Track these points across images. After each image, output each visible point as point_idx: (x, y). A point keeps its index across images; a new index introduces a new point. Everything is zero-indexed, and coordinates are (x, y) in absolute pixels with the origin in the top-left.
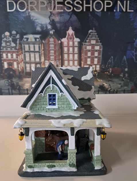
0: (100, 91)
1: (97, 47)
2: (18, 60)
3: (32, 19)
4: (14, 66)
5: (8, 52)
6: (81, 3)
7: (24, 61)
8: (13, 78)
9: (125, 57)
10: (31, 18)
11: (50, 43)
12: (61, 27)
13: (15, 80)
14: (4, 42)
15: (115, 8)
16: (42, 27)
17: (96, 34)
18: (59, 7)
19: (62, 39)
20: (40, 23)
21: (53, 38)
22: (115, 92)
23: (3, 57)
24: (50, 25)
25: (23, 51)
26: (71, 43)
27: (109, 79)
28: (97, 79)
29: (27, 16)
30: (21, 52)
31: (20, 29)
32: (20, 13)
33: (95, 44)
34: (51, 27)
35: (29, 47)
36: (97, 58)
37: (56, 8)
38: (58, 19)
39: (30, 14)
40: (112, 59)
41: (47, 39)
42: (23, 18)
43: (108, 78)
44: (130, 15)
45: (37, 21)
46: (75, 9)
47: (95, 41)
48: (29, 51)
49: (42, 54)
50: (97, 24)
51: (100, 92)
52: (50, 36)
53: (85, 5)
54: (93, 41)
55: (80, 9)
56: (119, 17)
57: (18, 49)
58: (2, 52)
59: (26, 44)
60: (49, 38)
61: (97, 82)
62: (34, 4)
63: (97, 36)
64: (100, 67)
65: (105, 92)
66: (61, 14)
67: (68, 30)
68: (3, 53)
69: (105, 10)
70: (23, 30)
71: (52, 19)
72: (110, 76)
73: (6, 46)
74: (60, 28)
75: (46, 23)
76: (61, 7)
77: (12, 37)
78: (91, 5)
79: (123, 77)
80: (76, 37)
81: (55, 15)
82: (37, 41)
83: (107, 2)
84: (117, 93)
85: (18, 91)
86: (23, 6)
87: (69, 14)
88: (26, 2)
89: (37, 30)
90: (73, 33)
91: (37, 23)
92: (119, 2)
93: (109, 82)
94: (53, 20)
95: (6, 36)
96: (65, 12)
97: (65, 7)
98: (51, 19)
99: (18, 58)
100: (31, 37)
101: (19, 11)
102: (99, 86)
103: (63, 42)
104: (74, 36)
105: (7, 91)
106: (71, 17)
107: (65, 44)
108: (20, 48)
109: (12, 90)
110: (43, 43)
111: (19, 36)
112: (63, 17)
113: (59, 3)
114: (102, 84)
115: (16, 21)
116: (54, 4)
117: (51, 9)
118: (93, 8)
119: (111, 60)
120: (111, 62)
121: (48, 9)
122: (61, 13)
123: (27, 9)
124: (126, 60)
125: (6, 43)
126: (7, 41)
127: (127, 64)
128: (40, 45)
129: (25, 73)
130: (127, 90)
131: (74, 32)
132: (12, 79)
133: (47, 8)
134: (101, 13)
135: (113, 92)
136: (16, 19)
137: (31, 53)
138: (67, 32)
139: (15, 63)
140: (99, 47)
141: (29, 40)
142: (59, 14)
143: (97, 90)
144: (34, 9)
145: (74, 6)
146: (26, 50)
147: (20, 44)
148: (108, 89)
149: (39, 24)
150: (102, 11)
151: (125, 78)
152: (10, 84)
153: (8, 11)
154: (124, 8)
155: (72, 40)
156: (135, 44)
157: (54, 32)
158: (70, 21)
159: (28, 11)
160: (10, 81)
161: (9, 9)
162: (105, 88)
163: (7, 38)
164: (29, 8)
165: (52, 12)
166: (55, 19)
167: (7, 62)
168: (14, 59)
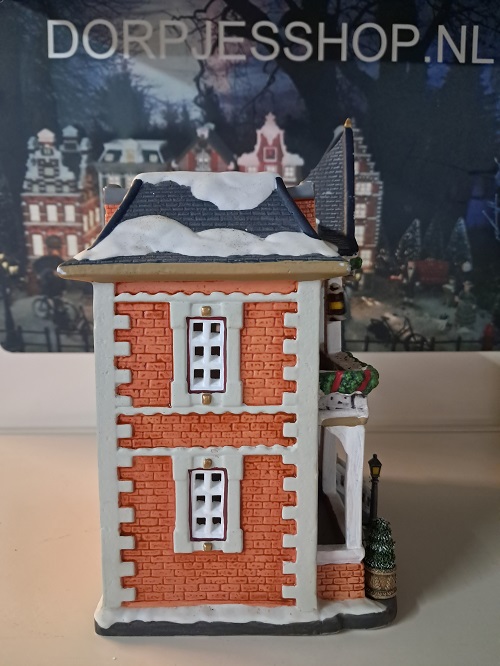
0: (374, 342)
1: (363, 185)
2: (81, 229)
3: (136, 87)
4: (67, 249)
5: (48, 201)
6: (309, 30)
8: (65, 292)
9: (462, 221)
10: (130, 82)
11: (197, 169)
12: (238, 113)
13: (69, 300)
14: (34, 165)
15: (430, 50)
16: (170, 115)
17: (361, 139)
18: (233, 44)
19: (240, 155)
20: (164, 99)
21: (209, 152)
22: (425, 347)
23: (28, 219)
24: (200, 105)
25: (102, 196)
27: (406, 299)
28: (363, 298)
29: (117, 77)
30: (92, 200)
31: (92, 121)
32: (91, 64)
33: (358, 176)
34: (202, 113)
35: (123, 182)
36: (363, 224)
37: (221, 47)
38: (229, 87)
39: (129, 67)
40: (418, 231)
41: (187, 156)
42: (102, 82)
43: (402, 296)
44: (482, 76)
45: (152, 92)
46: (287, 51)
47: (356, 164)
50: (364, 107)
51: (371, 345)
52: (197, 146)
53: (322, 41)
55: (303, 54)
56: (443, 82)
57: (85, 191)
58: (25, 199)
59: (111, 173)
60: (193, 151)
61: (362, 308)
62: (144, 35)
63: (365, 147)
64: (374, 258)
65: (390, 345)
66: (237, 69)
67: (261, 124)
68: (28, 204)
69: (394, 58)
70: (103, 124)
71: (205, 85)
72: (410, 290)
73: (42, 180)
74: (235, 117)
75: (184, 101)
76: (239, 44)
77: (62, 148)
78: (343, 41)
79: (456, 293)
80: (291, 150)
81: (218, 73)
82: (152, 163)
83: (400, 31)
84: (432, 348)
85: (79, 337)
86: (103, 39)
87: (265, 71)
88: (114, 25)
89: (151, 122)
90: (279, 136)
91: (153, 101)
92: (442, 30)
93: (404, 309)
94: (210, 91)
95: (43, 144)
96: (251, 62)
97: (253, 46)
98: (202, 87)
99: (81, 221)
100: (130, 149)
101: (88, 55)
102: (370, 323)
103: (244, 168)
104: (284, 148)
105: (41, 339)
106: (273, 79)
108: (89, 185)
109: (58, 333)
110: (173, 170)
111: (88, 145)
112: (244, 79)
113: (230, 31)
114: (378, 318)
115: (80, 91)
116: (213, 34)
117: (203, 52)
118: (350, 50)
119: (411, 232)
120: (414, 240)
121: (194, 50)
122: (238, 65)
123: (119, 51)
124: (465, 235)
125: (40, 170)
126: (44, 160)
127: (469, 246)
130: (468, 338)
131: (282, 133)
132: (61, 295)
133: (190, 49)
134: (378, 67)
135: (419, 345)
136: (80, 86)
138: (259, 132)
139: (72, 240)
140: (369, 185)
141: (123, 160)
142: (230, 70)
143: (363, 339)
144: (142, 52)
145: (283, 42)
147: (91, 171)
148: (400, 333)
149: (160, 101)
150: (382, 60)
151: (462, 298)
152: (52, 312)
153: (52, 55)
154: (459, 50)
155: (275, 160)
156: (497, 176)
157: (211, 132)
158: (268, 94)
159: (121, 57)
160: (51, 302)
161: (56, 51)
162: (392, 331)
163: (46, 152)
164: (126, 47)
165: (206, 64)
166: (215, 87)
167: (43, 236)
168: (69, 225)
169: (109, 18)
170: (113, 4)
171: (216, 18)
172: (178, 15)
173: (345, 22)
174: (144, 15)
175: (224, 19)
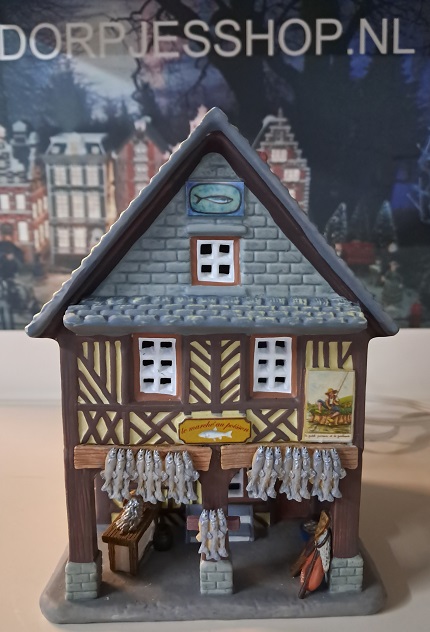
1: (291, 171)
2: (31, 217)
3: (78, 85)
4: (18, 236)
5: (1, 191)
6: (237, 27)
7: (51, 217)
8: (17, 275)
9: (387, 204)
10: (73, 79)
12: (172, 106)
13: (22, 282)
16: (110, 110)
17: (288, 128)
18: (166, 43)
19: (175, 145)
20: (104, 95)
21: (146, 143)
24: (138, 100)
25: (49, 186)
29: (61, 75)
30: (40, 190)
31: (39, 116)
32: (39, 64)
33: (286, 163)
34: (140, 107)
35: (68, 173)
37: (156, 46)
38: (163, 82)
39: (72, 66)
41: (125, 149)
42: (47, 81)
44: (403, 66)
45: (93, 88)
46: (217, 48)
47: (284, 153)
48: (68, 186)
49: (109, 196)
50: (290, 98)
52: (135, 138)
53: (250, 37)
54: (278, 151)
55: (232, 50)
56: (365, 73)
57: (34, 181)
59: (57, 164)
60: (131, 142)
62: (85, 36)
63: (292, 135)
66: (171, 65)
67: (194, 116)
69: (319, 51)
70: (49, 119)
71: (142, 81)
74: (170, 110)
75: (123, 96)
76: (173, 43)
77: (12, 142)
78: (269, 37)
79: (383, 273)
81: (153, 70)
82: (94, 155)
83: (323, 25)
87: (197, 66)
88: (58, 28)
89: (93, 117)
91: (94, 97)
92: (364, 23)
94: (146, 86)
96: (184, 59)
97: (185, 43)
98: (139, 83)
99: (31, 209)
100: (75, 142)
101: (35, 57)
106: (204, 74)
108: (38, 176)
109: (11, 312)
110: (114, 161)
111: (35, 139)
112: (178, 74)
113: (164, 31)
115: (27, 89)
116: (148, 34)
117: (139, 51)
118: (277, 45)
119: (338, 216)
120: (340, 223)
121: (131, 49)
122: (171, 62)
123: (63, 51)
124: (391, 217)
128: (104, 168)
129: (52, 257)
130: (395, 317)
132: (12, 276)
133: (127, 49)
134: (302, 60)
136: (27, 85)
137: (73, 193)
138: (192, 124)
139: (23, 227)
140: (297, 172)
141: (68, 152)
142: (164, 67)
144: (83, 51)
145: (213, 39)
146: (58, 183)
147: (40, 163)
149: (100, 97)
150: (307, 53)
151: (388, 277)
153: (2, 57)
154: (381, 41)
156: (421, 161)
157: (148, 125)
158: (200, 88)
159: (65, 58)
161: (6, 53)
164: (69, 48)
165: (143, 61)
166: (151, 83)
168: (20, 212)
169: (53, 22)
170: (57, 9)
171: (151, 18)
172: (115, 17)
173: (271, 18)
174: (85, 18)
175: (158, 19)
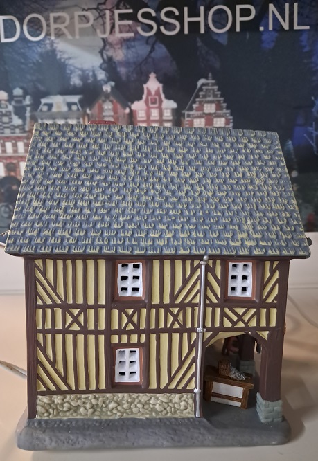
1: (218, 119)
3: (60, 59)
4: (19, 171)
5: (6, 140)
6: (177, 13)
9: (290, 142)
10: (56, 55)
11: (104, 114)
12: (130, 74)
15: (263, 22)
16: (84, 78)
17: (216, 87)
18: (125, 26)
19: (132, 102)
20: (79, 66)
21: (112, 101)
24: (104, 70)
26: (155, 114)
29: (47, 52)
31: (32, 84)
32: (30, 45)
33: (215, 113)
34: (106, 75)
37: (117, 29)
38: (123, 56)
39: (55, 45)
41: (97, 105)
42: (37, 57)
44: (301, 39)
45: (71, 62)
46: (162, 28)
47: (214, 106)
50: (217, 65)
52: (103, 98)
53: (187, 19)
54: (209, 105)
55: (174, 30)
56: (272, 45)
57: (30, 131)
59: (46, 118)
60: (100, 101)
62: (64, 23)
63: (219, 93)
66: (128, 43)
67: (146, 81)
69: (238, 29)
70: (39, 86)
71: (107, 55)
73: (1, 126)
74: (128, 77)
75: (93, 67)
76: (129, 25)
77: (13, 103)
78: (201, 19)
80: (168, 97)
81: (115, 47)
82: (73, 111)
83: (241, 9)
86: (36, 27)
87: (147, 43)
88: (44, 17)
89: (72, 83)
90: (159, 88)
91: (72, 68)
92: (272, 7)
94: (110, 59)
95: (1, 101)
96: (137, 37)
97: (138, 26)
98: (105, 57)
100: (59, 102)
101: (27, 39)
103: (136, 111)
104: (163, 96)
106: (153, 49)
107: (140, 115)
110: (88, 115)
111: (30, 100)
112: (133, 50)
113: (122, 17)
115: (22, 63)
116: (111, 20)
117: (105, 32)
118: (206, 25)
121: (98, 31)
122: (128, 40)
123: (48, 34)
124: (292, 151)
126: (1, 112)
127: (295, 160)
128: (81, 120)
131: (161, 86)
133: (95, 31)
134: (226, 36)
136: (23, 61)
138: (145, 86)
139: (23, 165)
140: (223, 120)
141: (54, 109)
142: (123, 44)
144: (63, 34)
145: (159, 22)
147: (33, 118)
149: (77, 68)
150: (229, 31)
152: (12, 213)
153: (3, 40)
154: (284, 21)
155: (157, 105)
156: (313, 110)
157: (112, 88)
158: (150, 60)
159: (49, 39)
161: (6, 37)
163: (2, 106)
164: (52, 32)
165: (107, 40)
166: (114, 57)
167: (4, 163)
168: (21, 155)
169: (40, 13)
170: (42, 2)
171: (113, 8)
172: (86, 8)
173: (202, 5)
174: (63, 9)
175: (118, 8)
